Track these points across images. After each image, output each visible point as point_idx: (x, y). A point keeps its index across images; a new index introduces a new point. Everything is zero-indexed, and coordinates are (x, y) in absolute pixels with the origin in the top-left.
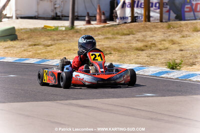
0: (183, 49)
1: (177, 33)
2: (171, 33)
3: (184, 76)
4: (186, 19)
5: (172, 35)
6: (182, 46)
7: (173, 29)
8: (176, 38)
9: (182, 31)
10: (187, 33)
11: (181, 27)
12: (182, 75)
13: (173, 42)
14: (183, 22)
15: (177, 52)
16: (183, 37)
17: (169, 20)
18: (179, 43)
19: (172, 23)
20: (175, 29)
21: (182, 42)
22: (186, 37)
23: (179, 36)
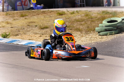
0: (13, 27)
1: (11, 18)
2: (7, 18)
3: (10, 41)
4: (18, 9)
5: (8, 19)
6: (13, 25)
7: (9, 16)
8: (10, 20)
9: (14, 17)
10: (17, 18)
11: (14, 14)
12: (9, 41)
13: (8, 23)
14: (16, 12)
15: (9, 29)
16: (14, 20)
17: (8, 10)
18: (11, 24)
19: (9, 12)
20: (10, 16)
21: (13, 23)
22: (16, 20)
23: (12, 19)
